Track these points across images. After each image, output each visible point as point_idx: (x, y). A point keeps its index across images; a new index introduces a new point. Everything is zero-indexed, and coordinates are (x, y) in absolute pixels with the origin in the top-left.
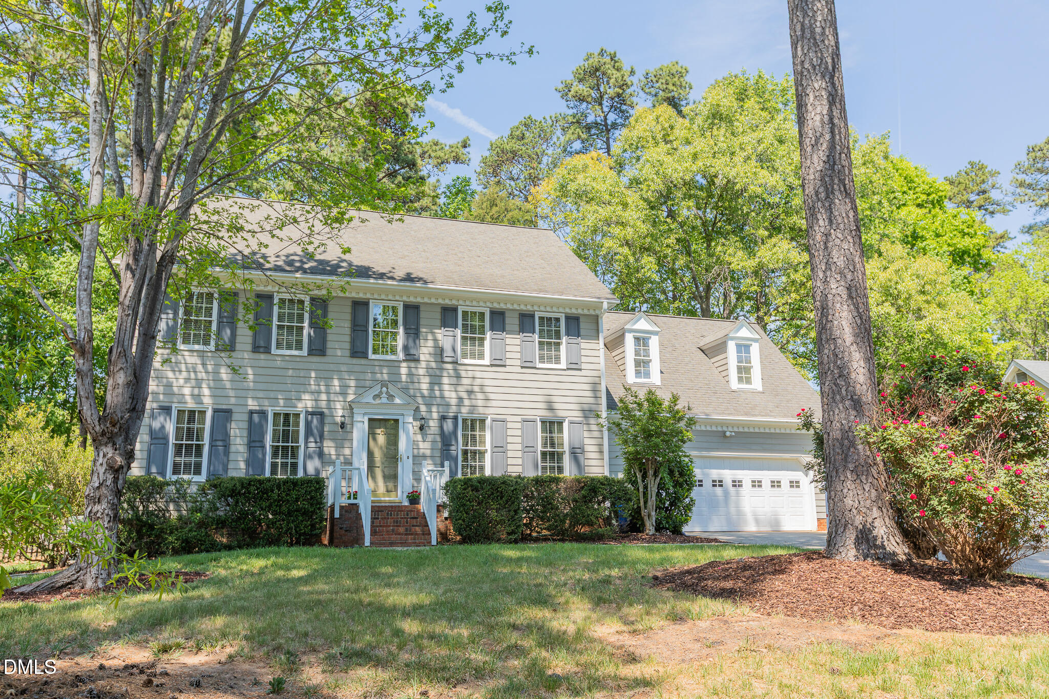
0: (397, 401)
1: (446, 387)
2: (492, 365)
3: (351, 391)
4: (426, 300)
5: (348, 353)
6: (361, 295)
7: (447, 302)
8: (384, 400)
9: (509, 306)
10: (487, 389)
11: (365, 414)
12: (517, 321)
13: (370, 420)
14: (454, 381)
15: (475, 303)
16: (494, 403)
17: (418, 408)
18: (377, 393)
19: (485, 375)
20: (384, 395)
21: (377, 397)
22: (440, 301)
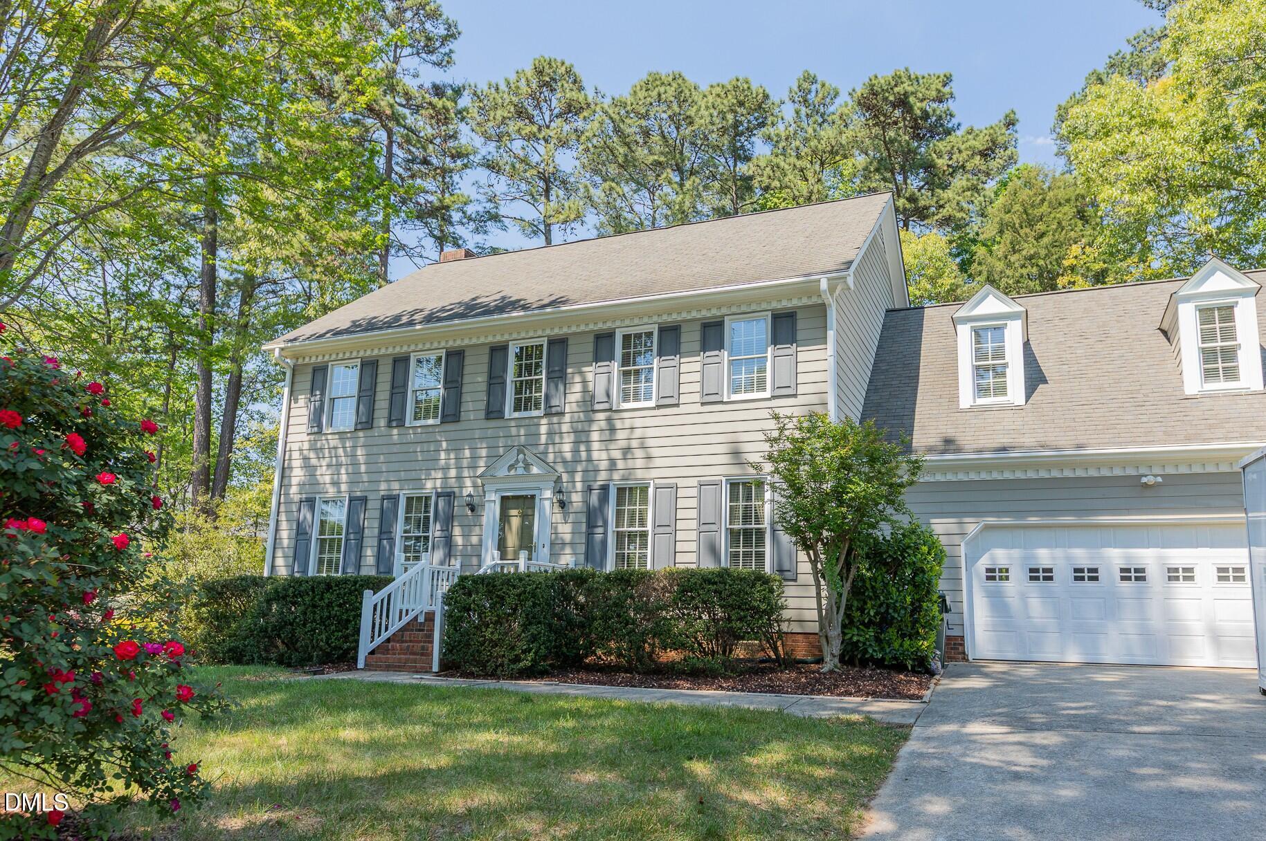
0: (535, 470)
1: (595, 446)
2: (659, 407)
3: (482, 463)
4: (574, 329)
5: (482, 414)
6: (498, 338)
7: (600, 326)
8: (520, 471)
9: (685, 315)
10: (650, 443)
11: (497, 491)
12: (697, 336)
13: (503, 499)
14: (606, 435)
15: (636, 321)
16: (657, 462)
17: (560, 478)
18: (512, 462)
19: (648, 422)
20: (521, 464)
21: (511, 467)
22: (591, 327)
